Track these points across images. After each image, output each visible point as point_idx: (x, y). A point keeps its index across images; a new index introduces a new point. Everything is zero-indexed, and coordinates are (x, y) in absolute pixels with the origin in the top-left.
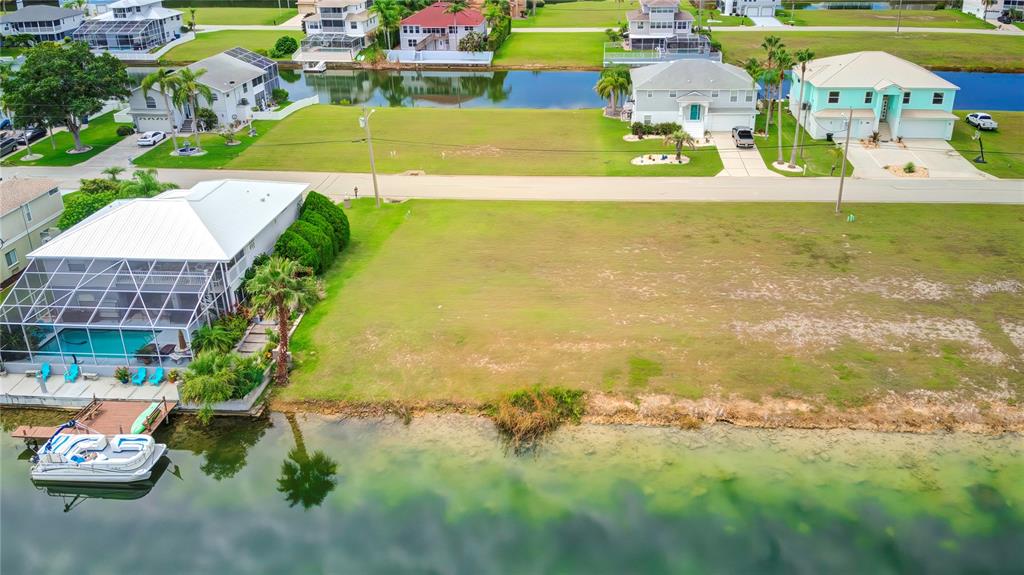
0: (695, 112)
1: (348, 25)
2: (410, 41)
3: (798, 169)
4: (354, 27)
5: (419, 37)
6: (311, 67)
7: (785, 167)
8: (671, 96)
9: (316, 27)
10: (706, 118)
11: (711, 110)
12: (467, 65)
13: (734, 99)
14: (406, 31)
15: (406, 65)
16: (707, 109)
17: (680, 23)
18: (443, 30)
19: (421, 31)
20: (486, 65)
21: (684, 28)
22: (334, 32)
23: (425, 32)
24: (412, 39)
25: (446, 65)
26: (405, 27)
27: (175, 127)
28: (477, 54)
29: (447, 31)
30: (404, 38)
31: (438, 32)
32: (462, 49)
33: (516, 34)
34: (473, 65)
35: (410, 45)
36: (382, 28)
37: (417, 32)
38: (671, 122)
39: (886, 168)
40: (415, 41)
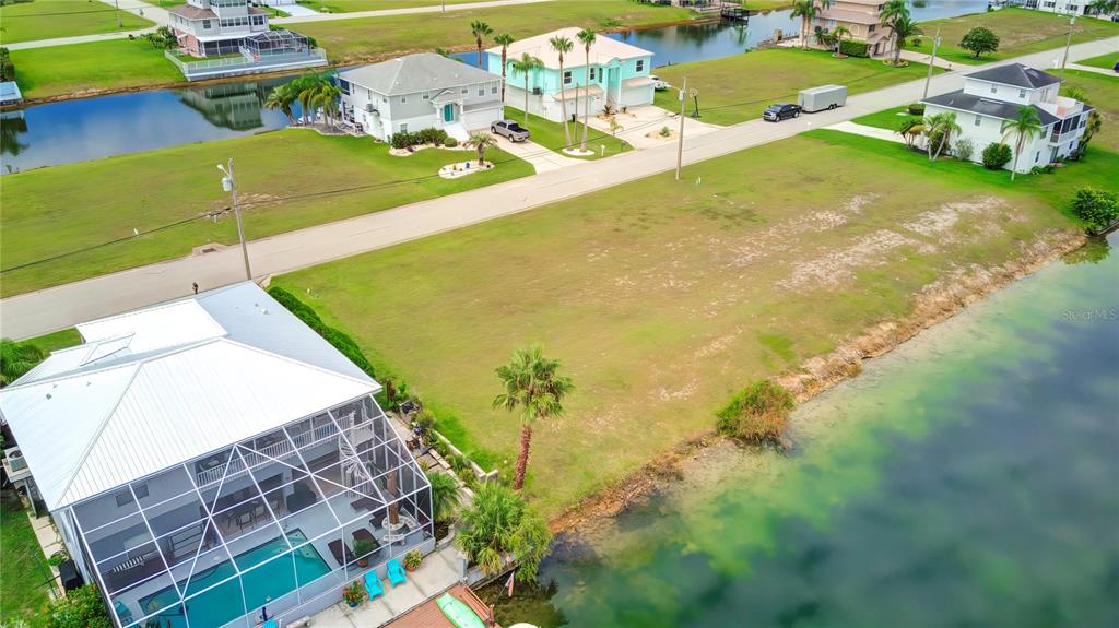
0: (449, 113)
3: (590, 153)
7: (576, 152)
8: (425, 98)
10: (462, 118)
11: (467, 108)
13: (481, 93)
16: (462, 107)
17: (255, 18)
20: (15, 101)
21: (261, 23)
38: (429, 128)
39: (647, 136)
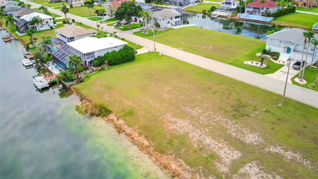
0: (288, 50)
1: (232, 4)
2: (248, 11)
4: (234, 5)
5: (251, 10)
6: (214, 16)
7: (299, 80)
8: (280, 42)
9: (223, 4)
10: (291, 54)
12: (261, 21)
13: (306, 48)
14: (247, 8)
15: (241, 18)
16: (292, 50)
18: (259, 8)
19: (252, 8)
20: (267, 22)
22: (228, 6)
23: (253, 8)
24: (249, 10)
25: (254, 20)
26: (247, 6)
27: (151, 26)
28: (267, 17)
29: (260, 9)
30: (246, 10)
31: (257, 9)
32: (263, 15)
33: (297, 13)
34: (263, 21)
35: (248, 12)
36: (239, 5)
37: (251, 8)
40: (249, 11)
